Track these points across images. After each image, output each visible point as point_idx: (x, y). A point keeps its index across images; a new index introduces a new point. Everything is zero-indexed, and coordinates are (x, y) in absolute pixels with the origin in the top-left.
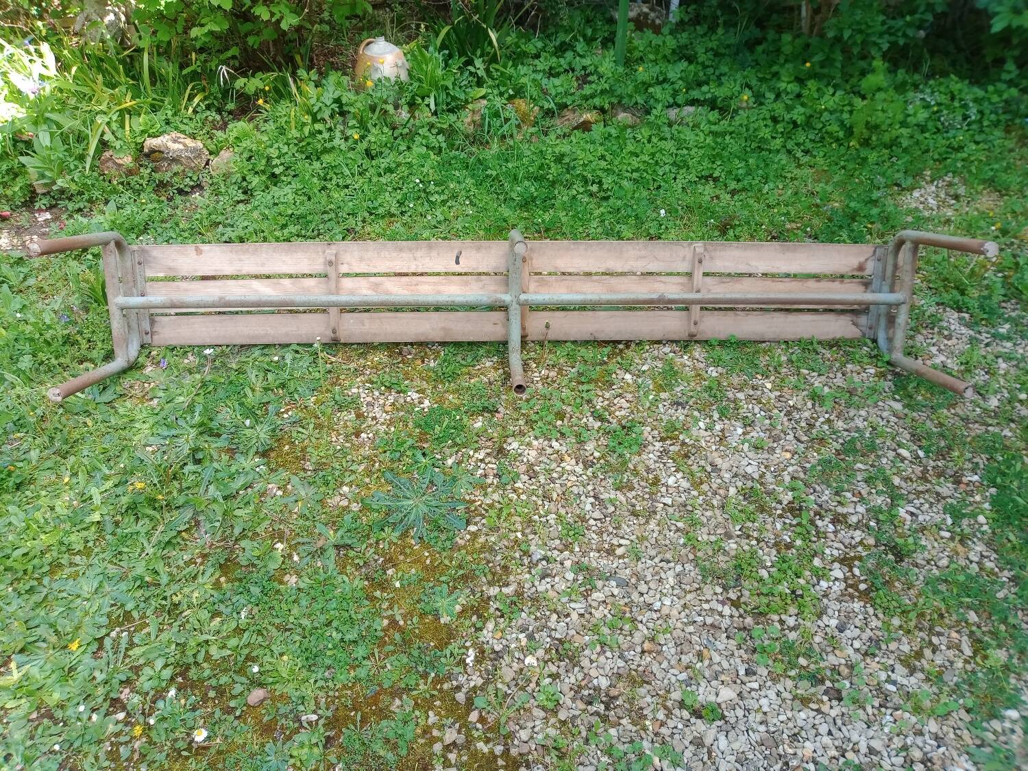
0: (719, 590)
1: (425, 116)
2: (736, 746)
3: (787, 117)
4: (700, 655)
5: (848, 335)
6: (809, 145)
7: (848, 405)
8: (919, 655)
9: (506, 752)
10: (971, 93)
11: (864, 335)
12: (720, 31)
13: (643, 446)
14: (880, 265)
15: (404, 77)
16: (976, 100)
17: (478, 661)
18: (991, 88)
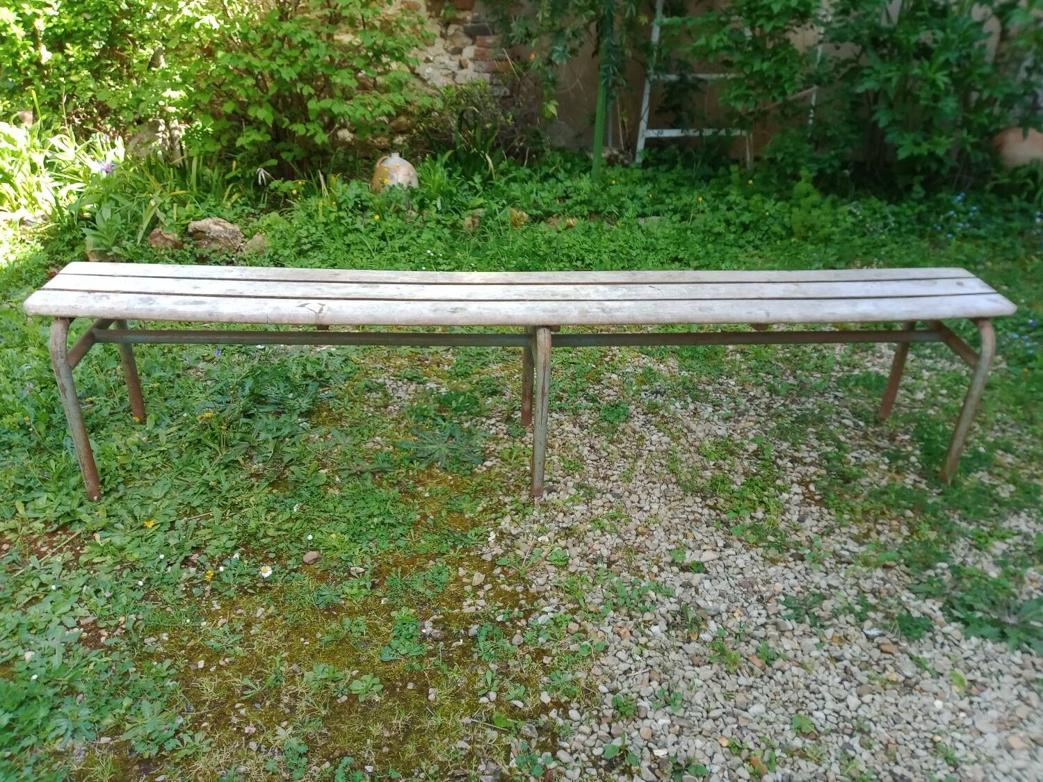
0: (698, 500)
1: (431, 213)
2: (718, 587)
3: (737, 221)
4: (685, 536)
6: (758, 242)
7: (799, 395)
8: (867, 535)
9: (526, 590)
10: (887, 209)
12: (679, 167)
13: (629, 418)
15: (415, 185)
16: (893, 214)
17: (498, 540)
18: (905, 205)
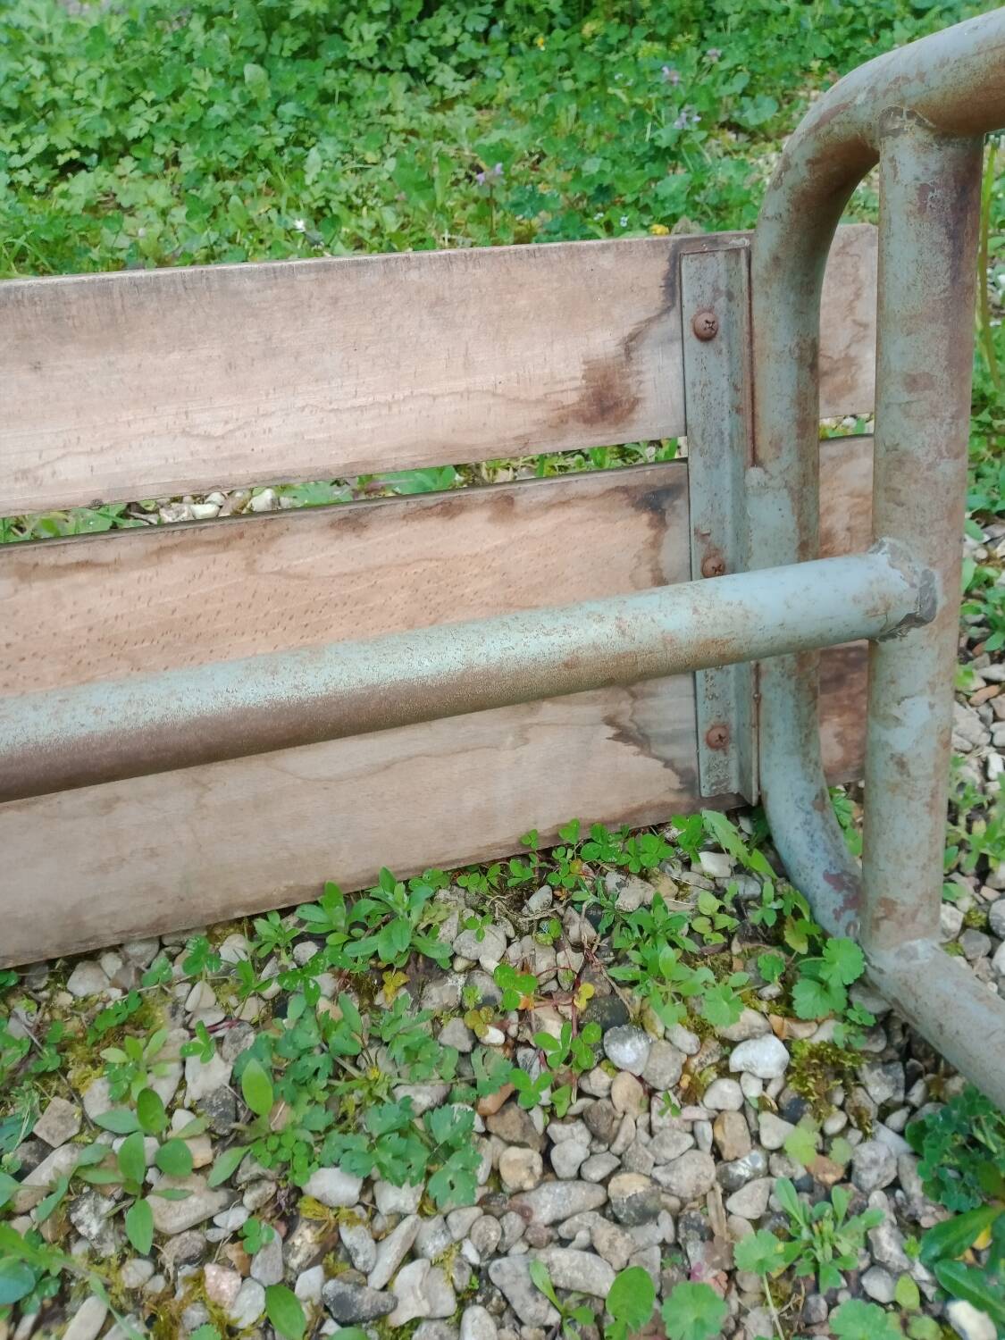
5: (612, 804)
6: (470, 50)
11: (689, 782)
14: (716, 366)
